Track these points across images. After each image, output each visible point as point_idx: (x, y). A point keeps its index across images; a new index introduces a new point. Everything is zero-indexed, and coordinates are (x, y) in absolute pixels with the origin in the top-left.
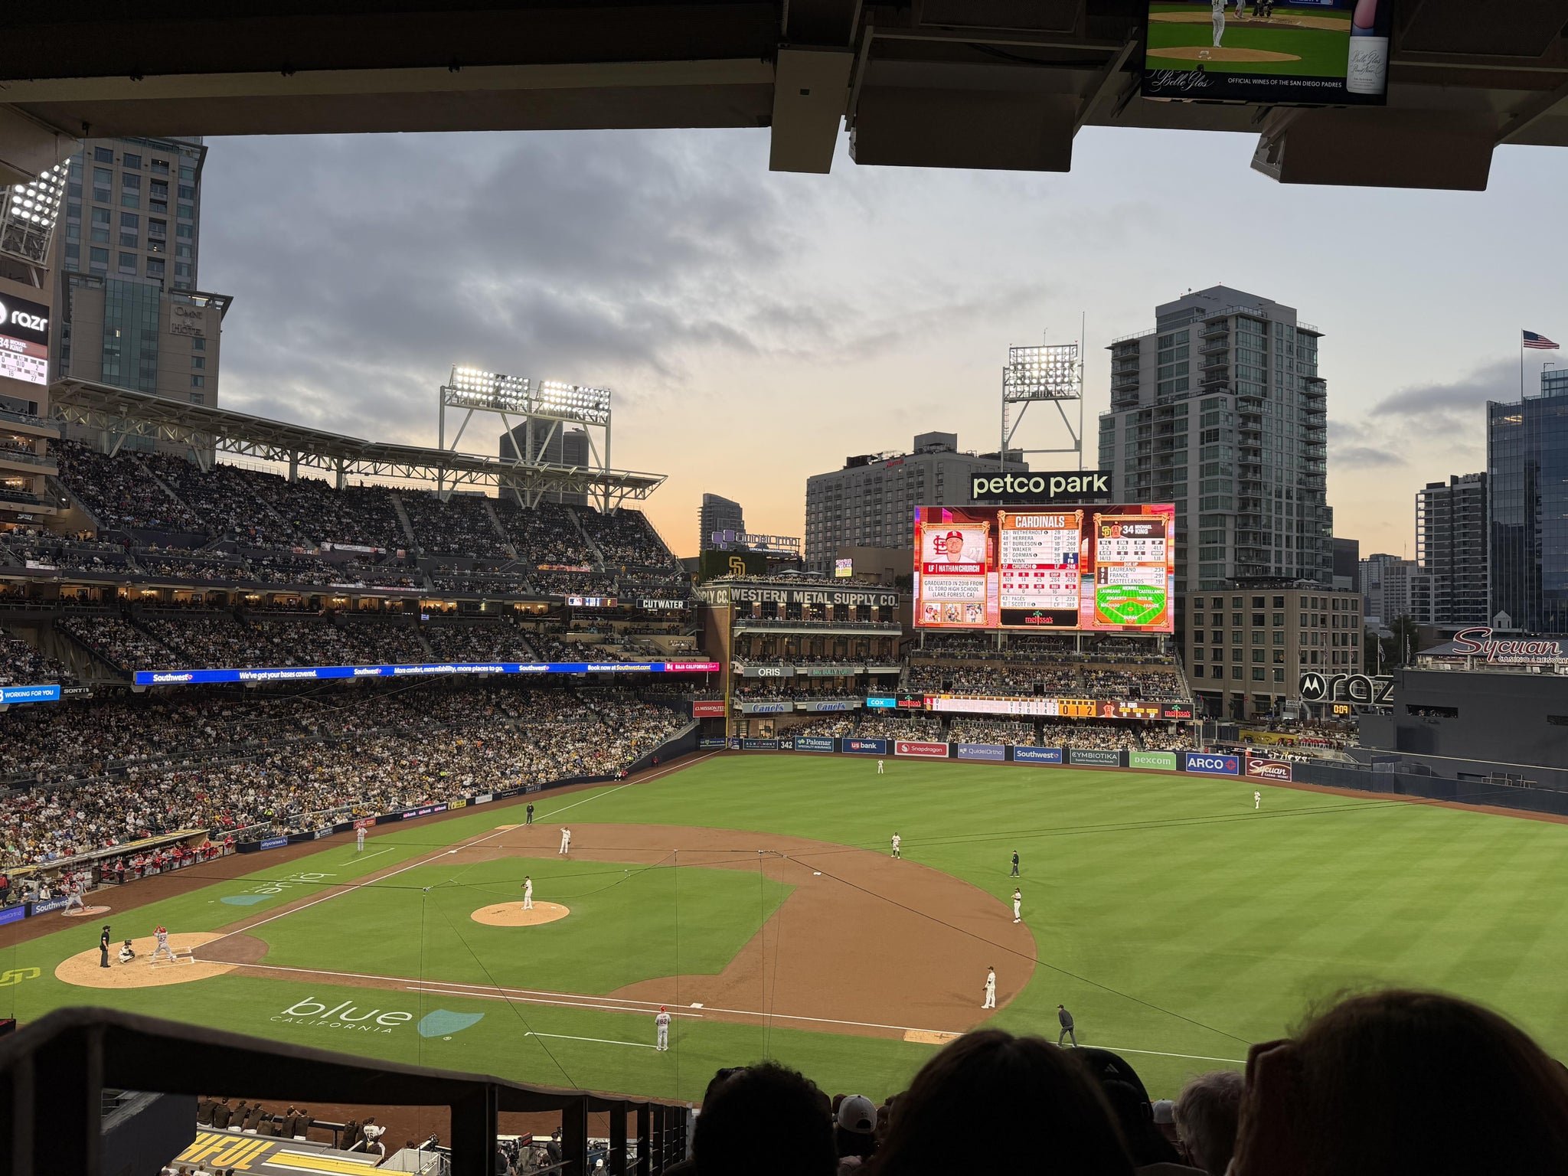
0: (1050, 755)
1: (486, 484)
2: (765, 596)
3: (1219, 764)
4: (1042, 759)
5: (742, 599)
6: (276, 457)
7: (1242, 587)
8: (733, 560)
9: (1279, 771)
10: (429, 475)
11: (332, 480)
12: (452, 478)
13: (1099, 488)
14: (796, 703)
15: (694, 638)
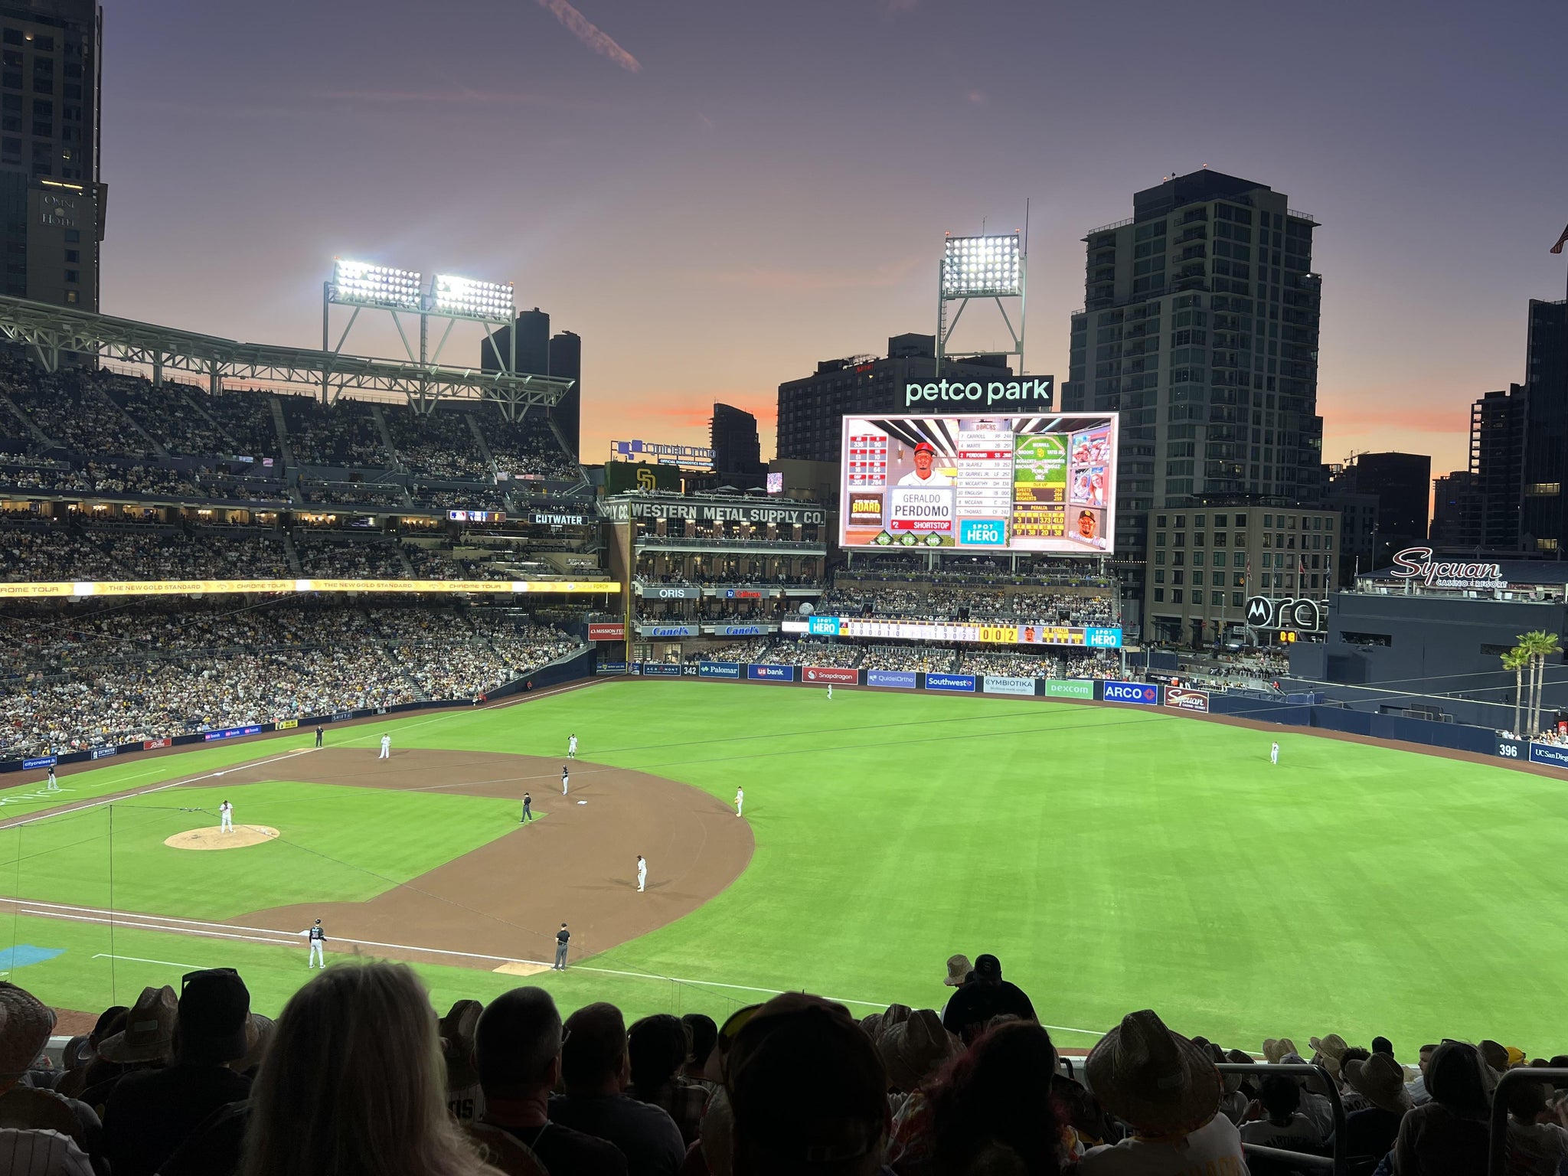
0: (963, 683)
1: (375, 389)
2: (671, 512)
3: (1137, 693)
4: (955, 687)
5: (645, 515)
6: (135, 358)
7: (1209, 505)
8: (642, 473)
9: (1197, 702)
10: (312, 379)
11: (205, 384)
12: (338, 381)
13: (1040, 395)
14: (703, 627)
15: (594, 556)
